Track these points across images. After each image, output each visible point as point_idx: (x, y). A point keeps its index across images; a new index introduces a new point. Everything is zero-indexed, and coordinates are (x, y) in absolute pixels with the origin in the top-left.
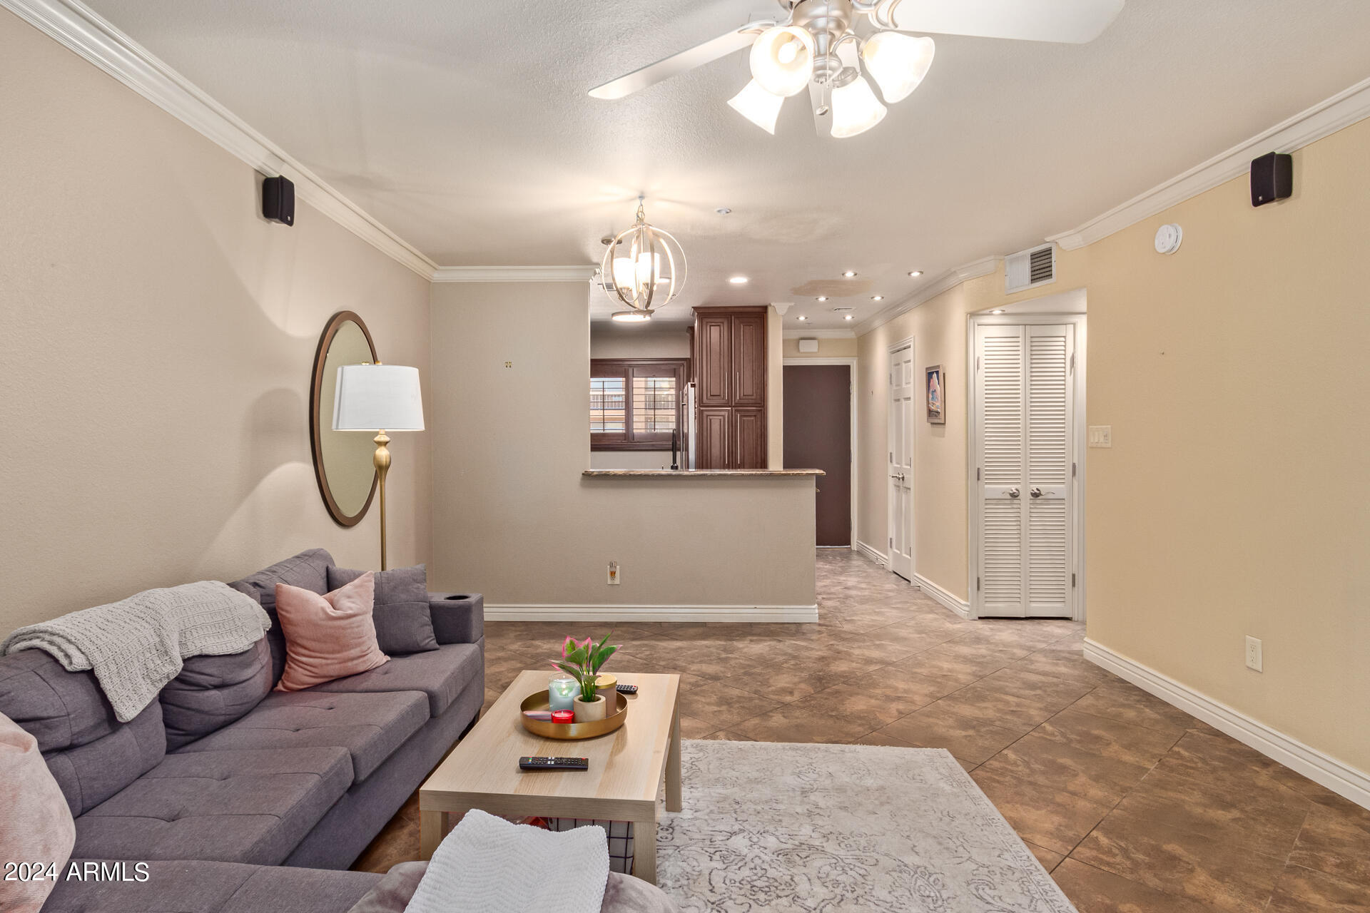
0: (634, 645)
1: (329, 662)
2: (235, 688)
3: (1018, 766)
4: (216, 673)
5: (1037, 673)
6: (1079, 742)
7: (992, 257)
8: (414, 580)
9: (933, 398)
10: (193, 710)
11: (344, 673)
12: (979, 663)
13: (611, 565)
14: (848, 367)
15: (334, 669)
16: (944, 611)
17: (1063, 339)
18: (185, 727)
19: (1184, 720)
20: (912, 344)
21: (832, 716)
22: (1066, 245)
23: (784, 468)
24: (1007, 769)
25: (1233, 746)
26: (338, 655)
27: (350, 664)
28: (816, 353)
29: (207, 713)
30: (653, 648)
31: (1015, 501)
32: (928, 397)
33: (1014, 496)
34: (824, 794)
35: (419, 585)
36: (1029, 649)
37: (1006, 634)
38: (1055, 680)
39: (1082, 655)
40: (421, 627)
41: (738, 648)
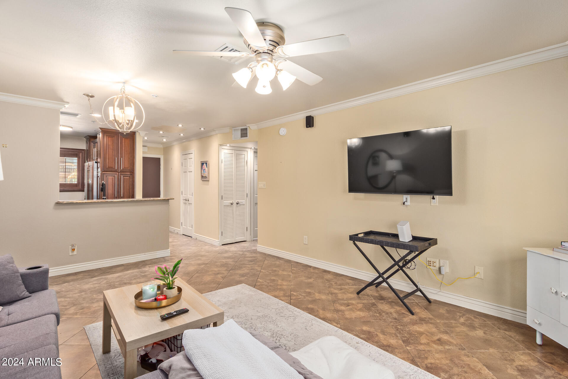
0: (94, 280)
3: (264, 283)
5: (249, 257)
6: (273, 272)
7: (229, 128)
9: (204, 172)
12: (232, 258)
13: (73, 246)
14: (159, 159)
16: (210, 245)
17: (244, 155)
19: (289, 261)
20: (193, 152)
21: (202, 284)
22: (252, 128)
23: (143, 198)
24: (262, 284)
25: (302, 265)
28: (146, 152)
30: (106, 279)
31: (232, 206)
32: (201, 172)
33: (232, 204)
34: (222, 306)
36: (242, 251)
37: (233, 248)
38: (254, 258)
39: (257, 250)
41: (147, 271)
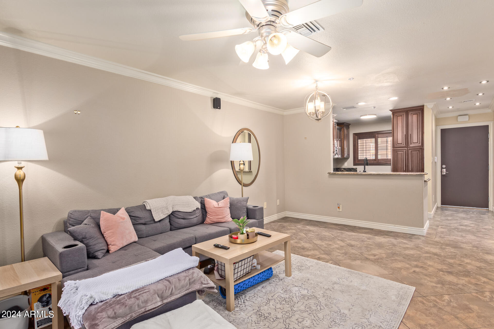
1: (214, 218)
2: (188, 220)
4: (182, 216)
8: (243, 201)
10: (176, 223)
11: (218, 221)
13: (339, 204)
15: (216, 220)
18: (175, 226)
26: (216, 217)
27: (219, 219)
28: (467, 121)
29: (179, 224)
35: (244, 202)
40: (243, 213)
